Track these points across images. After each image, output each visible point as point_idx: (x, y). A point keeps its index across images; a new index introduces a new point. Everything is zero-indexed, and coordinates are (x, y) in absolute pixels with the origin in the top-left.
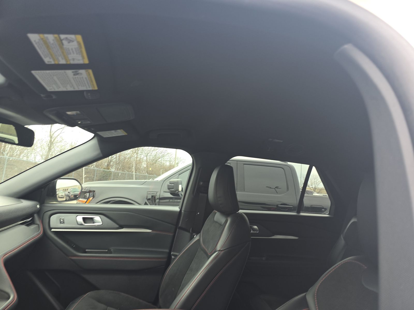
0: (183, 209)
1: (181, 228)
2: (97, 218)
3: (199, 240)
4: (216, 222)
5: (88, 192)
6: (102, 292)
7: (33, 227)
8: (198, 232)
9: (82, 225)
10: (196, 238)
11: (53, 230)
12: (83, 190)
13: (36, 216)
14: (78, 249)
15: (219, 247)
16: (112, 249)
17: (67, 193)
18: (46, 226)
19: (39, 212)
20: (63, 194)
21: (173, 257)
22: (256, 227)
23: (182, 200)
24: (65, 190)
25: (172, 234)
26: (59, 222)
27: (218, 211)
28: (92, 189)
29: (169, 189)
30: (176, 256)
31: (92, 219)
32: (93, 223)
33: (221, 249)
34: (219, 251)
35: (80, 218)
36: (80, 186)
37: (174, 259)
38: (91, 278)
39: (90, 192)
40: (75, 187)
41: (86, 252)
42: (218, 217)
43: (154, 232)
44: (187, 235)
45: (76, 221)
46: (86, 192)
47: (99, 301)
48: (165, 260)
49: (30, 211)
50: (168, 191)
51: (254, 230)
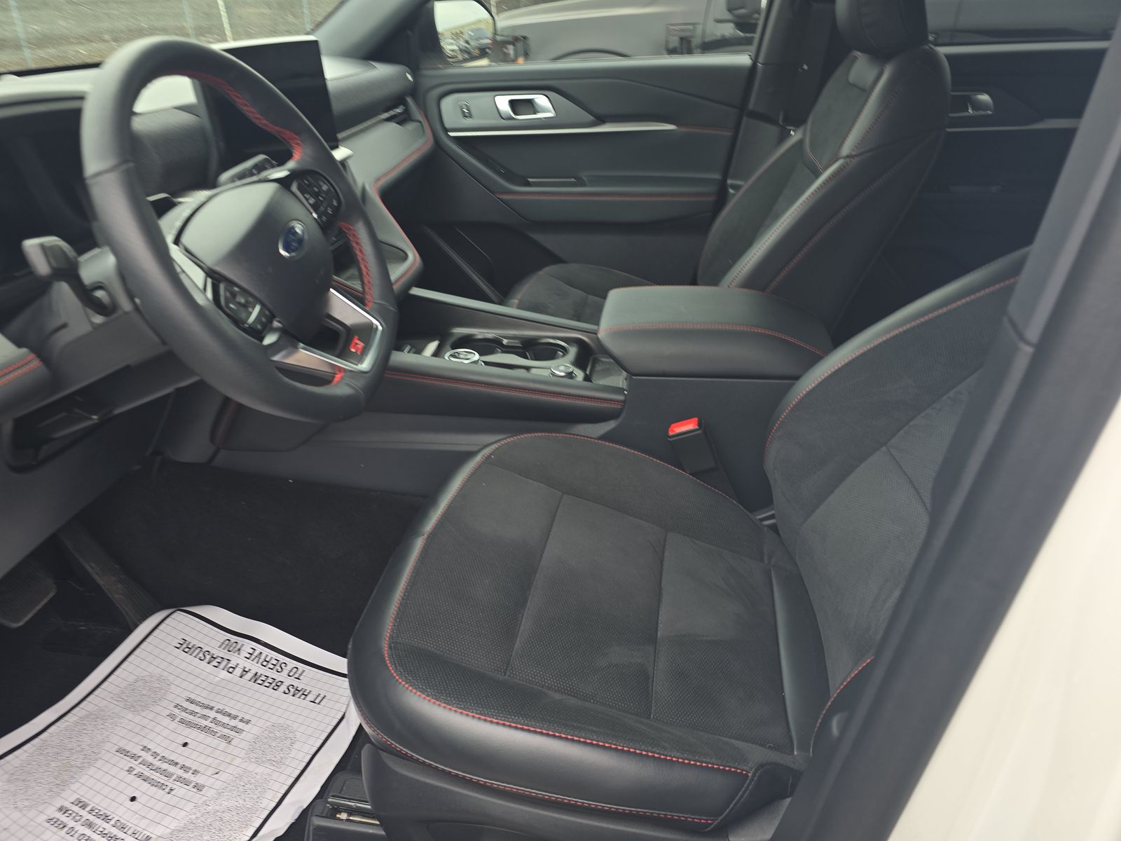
0: (761, 59)
1: (755, 115)
2: (541, 100)
3: (800, 143)
4: (854, 85)
5: (509, 43)
6: (573, 267)
7: (411, 126)
8: (799, 122)
9: (511, 118)
10: (795, 136)
11: (452, 134)
12: (499, 38)
13: (409, 100)
14: (511, 177)
15: (846, 149)
16: (584, 175)
17: (462, 43)
18: (437, 125)
19: (414, 91)
20: (455, 48)
21: (731, 191)
22: (985, 97)
23: (757, 36)
24: (457, 35)
25: (728, 134)
26: (460, 115)
27: (864, 51)
28: (518, 33)
29: (730, 10)
30: (736, 188)
31: (530, 102)
32: (535, 114)
33: (854, 153)
34: (848, 157)
35: (503, 102)
36: (490, 20)
37: (734, 195)
38: (549, 241)
39: (515, 41)
40: (479, 26)
41: (528, 184)
42: (861, 68)
43: (684, 130)
44: (771, 130)
45: (496, 110)
46: (505, 43)
47: (570, 283)
48: (711, 199)
49: (395, 88)
50: (728, 16)
51: (978, 106)
